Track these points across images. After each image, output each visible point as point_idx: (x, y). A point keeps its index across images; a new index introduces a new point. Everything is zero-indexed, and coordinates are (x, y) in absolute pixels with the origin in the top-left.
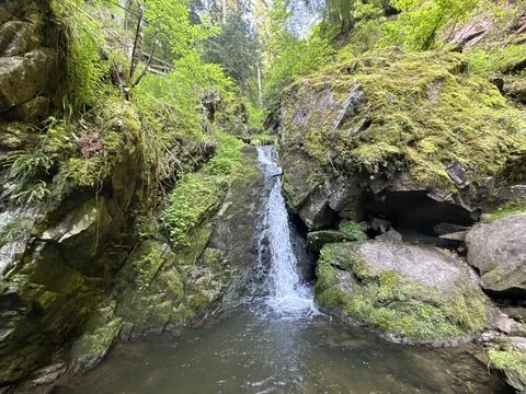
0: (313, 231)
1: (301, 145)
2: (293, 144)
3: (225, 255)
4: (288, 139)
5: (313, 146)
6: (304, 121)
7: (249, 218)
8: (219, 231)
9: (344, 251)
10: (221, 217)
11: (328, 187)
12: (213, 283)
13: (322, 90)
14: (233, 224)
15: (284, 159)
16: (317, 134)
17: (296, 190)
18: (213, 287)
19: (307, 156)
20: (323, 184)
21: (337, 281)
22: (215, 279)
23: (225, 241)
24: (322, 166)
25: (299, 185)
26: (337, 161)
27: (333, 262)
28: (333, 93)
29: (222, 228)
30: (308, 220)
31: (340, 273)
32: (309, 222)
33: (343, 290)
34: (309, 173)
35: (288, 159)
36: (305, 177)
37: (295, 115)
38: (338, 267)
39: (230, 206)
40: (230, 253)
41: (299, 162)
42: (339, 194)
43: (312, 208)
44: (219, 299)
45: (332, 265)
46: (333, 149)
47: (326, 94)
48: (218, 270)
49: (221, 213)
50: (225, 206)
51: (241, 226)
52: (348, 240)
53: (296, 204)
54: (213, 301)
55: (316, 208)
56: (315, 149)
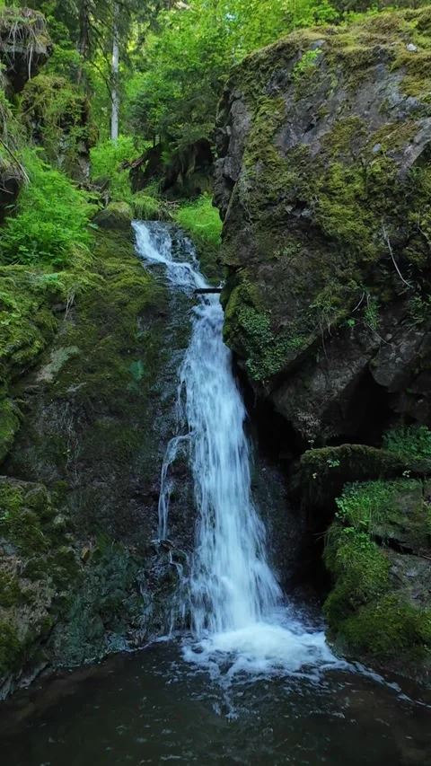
0: (318, 445)
1: (301, 205)
2: (272, 202)
3: (58, 504)
4: (259, 186)
5: (337, 208)
6: (309, 144)
7: (133, 398)
8: (39, 428)
9: (405, 502)
10: (48, 388)
11: (373, 325)
12: (26, 586)
13: (366, 65)
14: (84, 410)
15: (244, 242)
16: (349, 180)
17: (278, 330)
18: (26, 599)
19: (315, 235)
20: (359, 315)
21: (396, 582)
22: (30, 573)
23: (59, 460)
24: (361, 265)
25: (287, 314)
26: (409, 251)
27: (379, 531)
28: (399, 77)
29: (49, 420)
30: (303, 416)
31: (401, 560)
32: (308, 419)
33: (414, 604)
34: (320, 283)
35: (256, 243)
36: (307, 293)
37: (280, 124)
38: (394, 545)
39: (73, 359)
40: (72, 498)
41: (289, 252)
42: (404, 345)
43: (318, 383)
44: (43, 638)
45: (378, 539)
46: (398, 220)
47: (376, 78)
48: (38, 546)
49: (46, 374)
50: (59, 357)
51: (106, 422)
52: (414, 475)
53: (273, 368)
54: (28, 644)
55: (333, 381)
56: (342, 218)
